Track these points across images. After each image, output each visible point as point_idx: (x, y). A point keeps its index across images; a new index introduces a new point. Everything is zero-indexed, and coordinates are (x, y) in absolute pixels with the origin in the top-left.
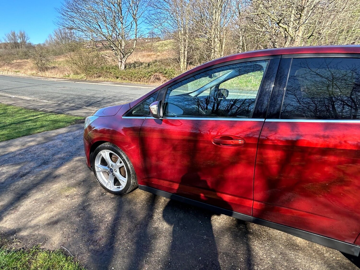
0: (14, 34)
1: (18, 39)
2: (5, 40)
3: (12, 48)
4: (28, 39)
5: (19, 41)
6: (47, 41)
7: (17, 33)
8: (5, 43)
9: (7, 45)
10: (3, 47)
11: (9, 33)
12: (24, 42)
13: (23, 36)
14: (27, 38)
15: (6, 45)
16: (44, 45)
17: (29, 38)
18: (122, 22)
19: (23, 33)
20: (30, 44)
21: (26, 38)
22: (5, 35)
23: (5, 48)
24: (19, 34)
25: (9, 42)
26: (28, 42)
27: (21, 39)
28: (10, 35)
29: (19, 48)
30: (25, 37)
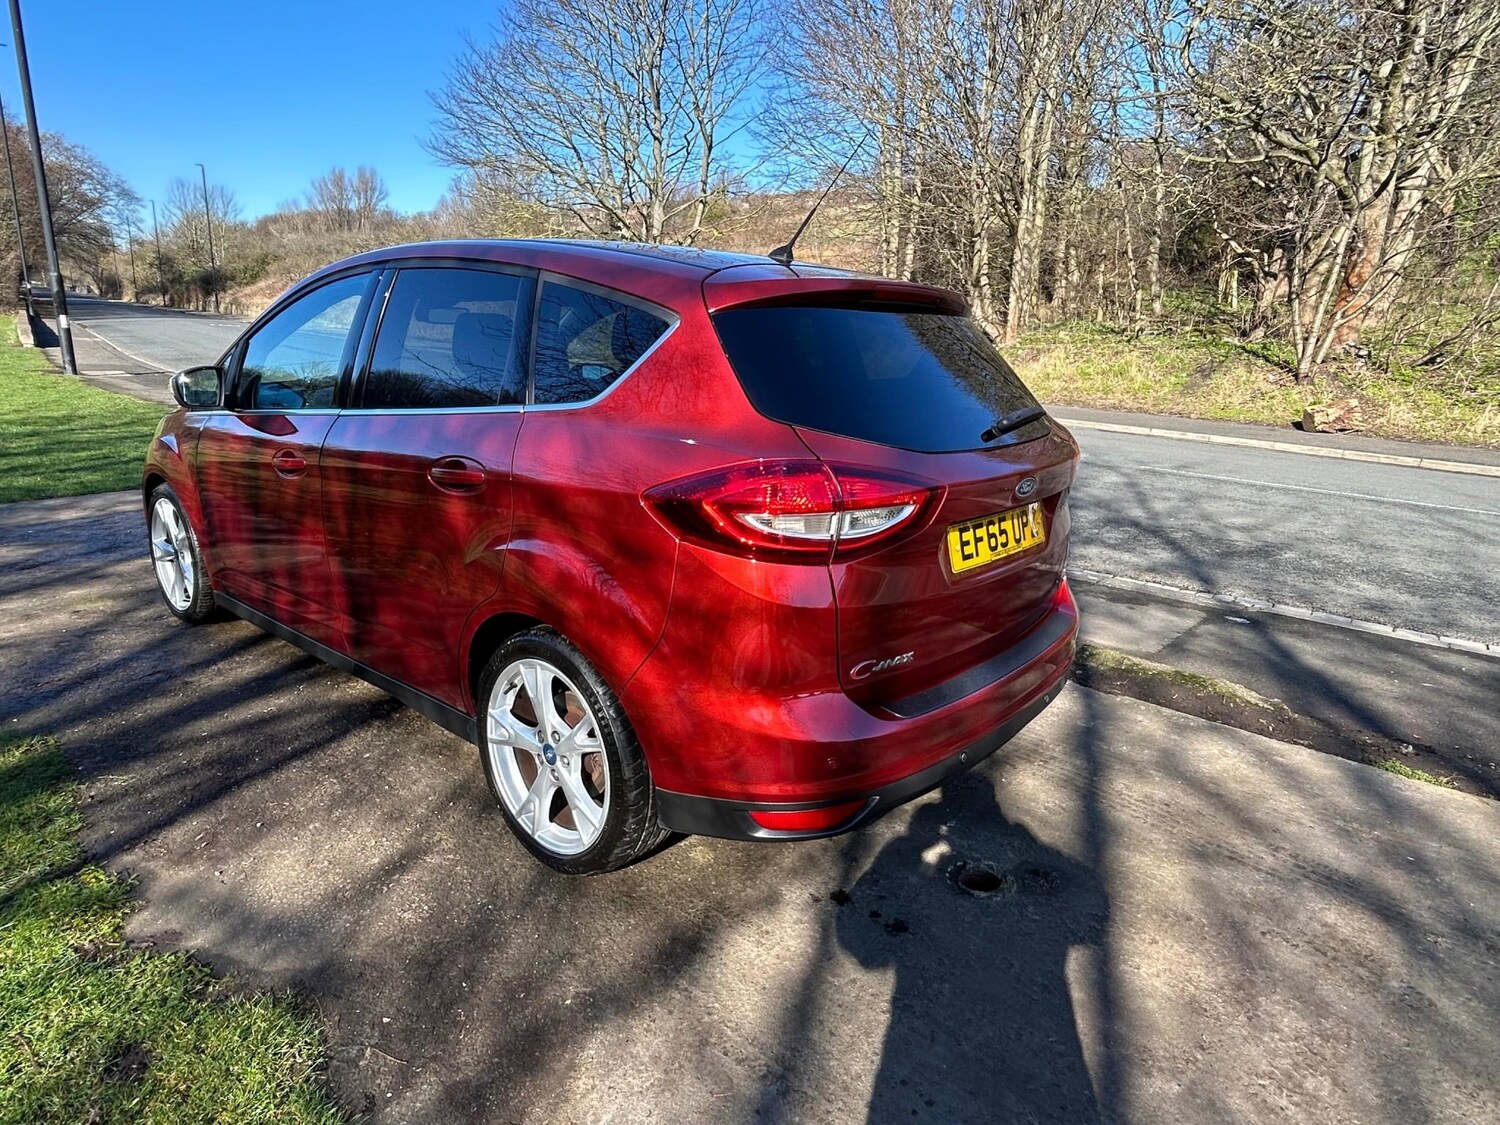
0: (338, 180)
1: (350, 200)
2: (310, 201)
3: (327, 231)
4: (383, 199)
5: (353, 206)
6: (443, 202)
7: (351, 176)
8: (307, 214)
9: (314, 220)
10: (300, 227)
11: (324, 178)
12: (368, 209)
13: (368, 186)
14: (381, 193)
15: (310, 218)
16: (435, 216)
17: (387, 195)
18: (657, 135)
19: (368, 175)
20: (388, 213)
21: (377, 193)
22: (313, 183)
23: (308, 229)
24: (356, 182)
25: (320, 208)
26: (381, 206)
27: (359, 198)
28: (326, 185)
29: (350, 229)
30: (373, 190)
